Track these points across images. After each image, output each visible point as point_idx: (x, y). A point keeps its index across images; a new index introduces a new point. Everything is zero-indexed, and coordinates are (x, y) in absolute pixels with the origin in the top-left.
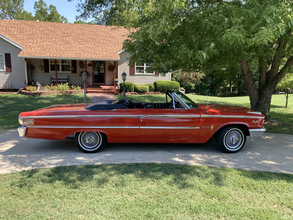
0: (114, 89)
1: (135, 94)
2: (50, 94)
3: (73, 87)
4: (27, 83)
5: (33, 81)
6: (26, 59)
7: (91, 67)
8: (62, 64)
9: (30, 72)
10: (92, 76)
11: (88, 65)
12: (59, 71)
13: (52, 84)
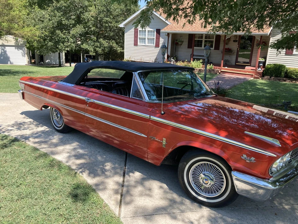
0: (254, 71)
1: (283, 80)
4: (166, 58)
5: (175, 56)
6: (168, 34)
7: (237, 43)
8: (206, 40)
9: (175, 48)
10: (236, 54)
11: (233, 42)
12: (202, 47)
13: (186, 60)
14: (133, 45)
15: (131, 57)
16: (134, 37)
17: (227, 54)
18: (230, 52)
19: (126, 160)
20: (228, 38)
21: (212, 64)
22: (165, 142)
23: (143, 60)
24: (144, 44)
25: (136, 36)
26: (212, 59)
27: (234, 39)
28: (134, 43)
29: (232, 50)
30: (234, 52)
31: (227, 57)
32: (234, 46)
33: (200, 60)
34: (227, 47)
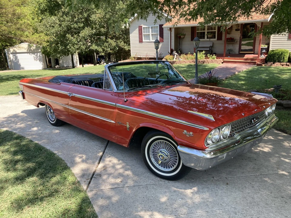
0: (257, 58)
1: (286, 65)
2: (182, 64)
3: (209, 56)
4: (170, 52)
5: (179, 50)
6: (170, 29)
7: (239, 32)
8: (208, 31)
9: (178, 42)
10: (239, 42)
11: (236, 31)
12: (205, 38)
13: (189, 53)
14: (138, 43)
15: (137, 54)
16: (138, 34)
17: (231, 43)
18: (232, 41)
19: (107, 146)
20: (228, 27)
21: (214, 55)
22: (128, 125)
23: (149, 56)
24: (148, 41)
25: (140, 33)
26: (216, 50)
27: (236, 28)
28: (139, 40)
29: (235, 39)
30: (237, 41)
31: (230, 47)
32: (237, 35)
33: (203, 52)
34: (228, 36)
